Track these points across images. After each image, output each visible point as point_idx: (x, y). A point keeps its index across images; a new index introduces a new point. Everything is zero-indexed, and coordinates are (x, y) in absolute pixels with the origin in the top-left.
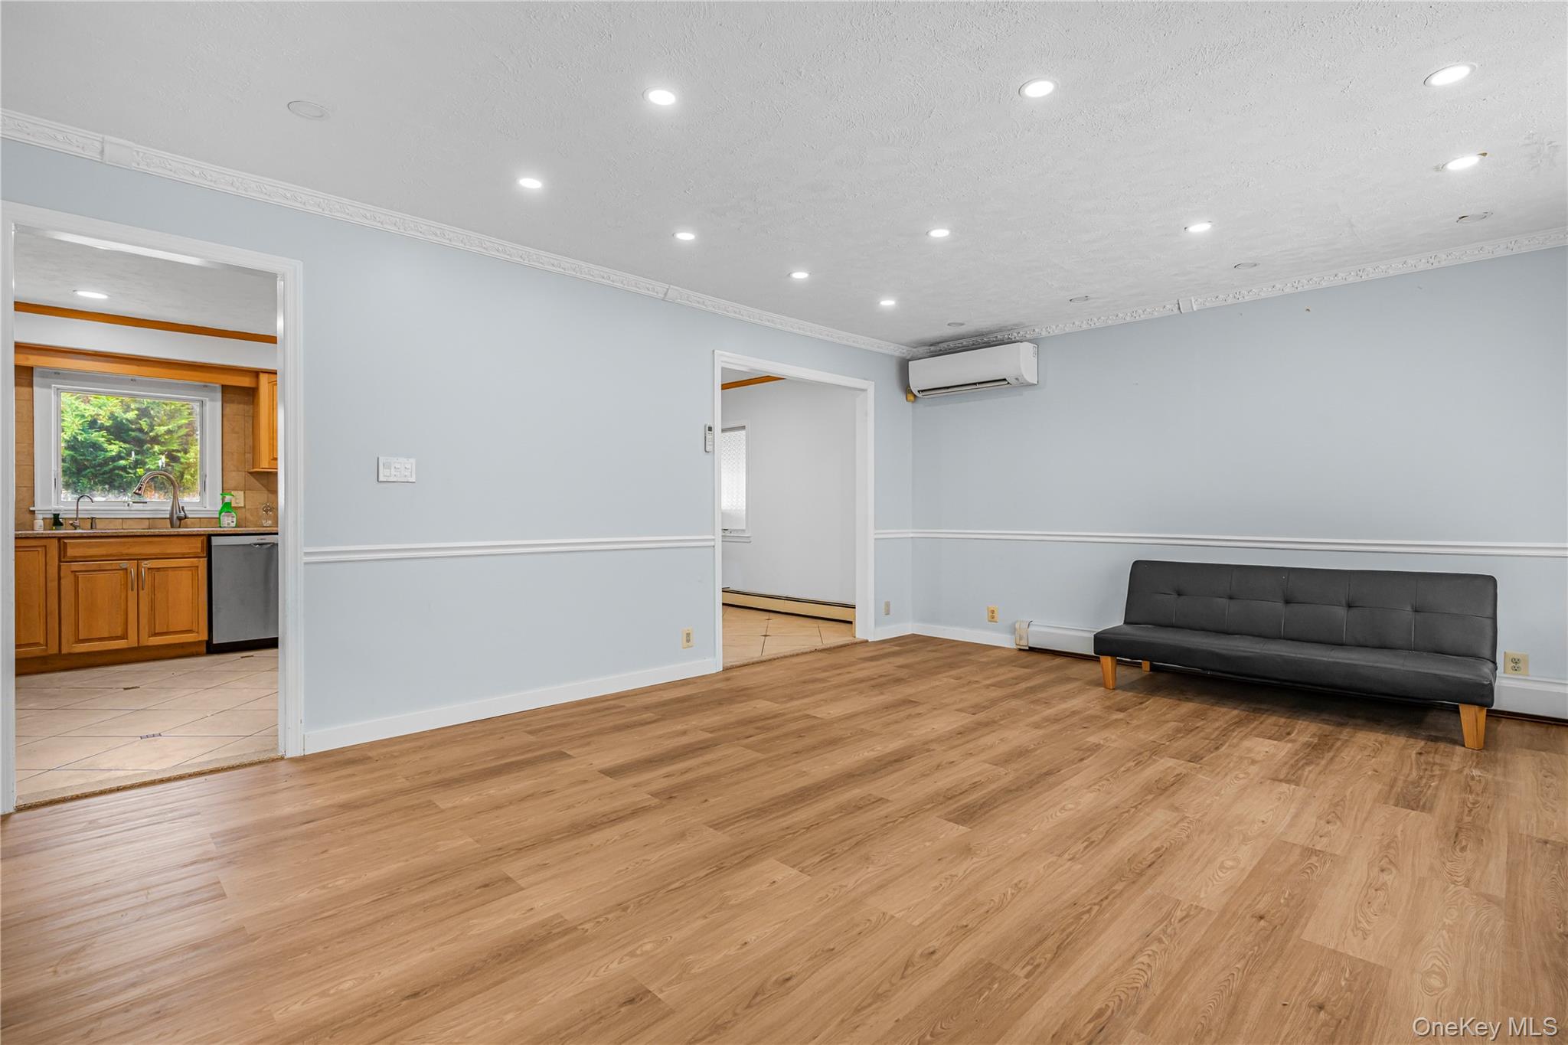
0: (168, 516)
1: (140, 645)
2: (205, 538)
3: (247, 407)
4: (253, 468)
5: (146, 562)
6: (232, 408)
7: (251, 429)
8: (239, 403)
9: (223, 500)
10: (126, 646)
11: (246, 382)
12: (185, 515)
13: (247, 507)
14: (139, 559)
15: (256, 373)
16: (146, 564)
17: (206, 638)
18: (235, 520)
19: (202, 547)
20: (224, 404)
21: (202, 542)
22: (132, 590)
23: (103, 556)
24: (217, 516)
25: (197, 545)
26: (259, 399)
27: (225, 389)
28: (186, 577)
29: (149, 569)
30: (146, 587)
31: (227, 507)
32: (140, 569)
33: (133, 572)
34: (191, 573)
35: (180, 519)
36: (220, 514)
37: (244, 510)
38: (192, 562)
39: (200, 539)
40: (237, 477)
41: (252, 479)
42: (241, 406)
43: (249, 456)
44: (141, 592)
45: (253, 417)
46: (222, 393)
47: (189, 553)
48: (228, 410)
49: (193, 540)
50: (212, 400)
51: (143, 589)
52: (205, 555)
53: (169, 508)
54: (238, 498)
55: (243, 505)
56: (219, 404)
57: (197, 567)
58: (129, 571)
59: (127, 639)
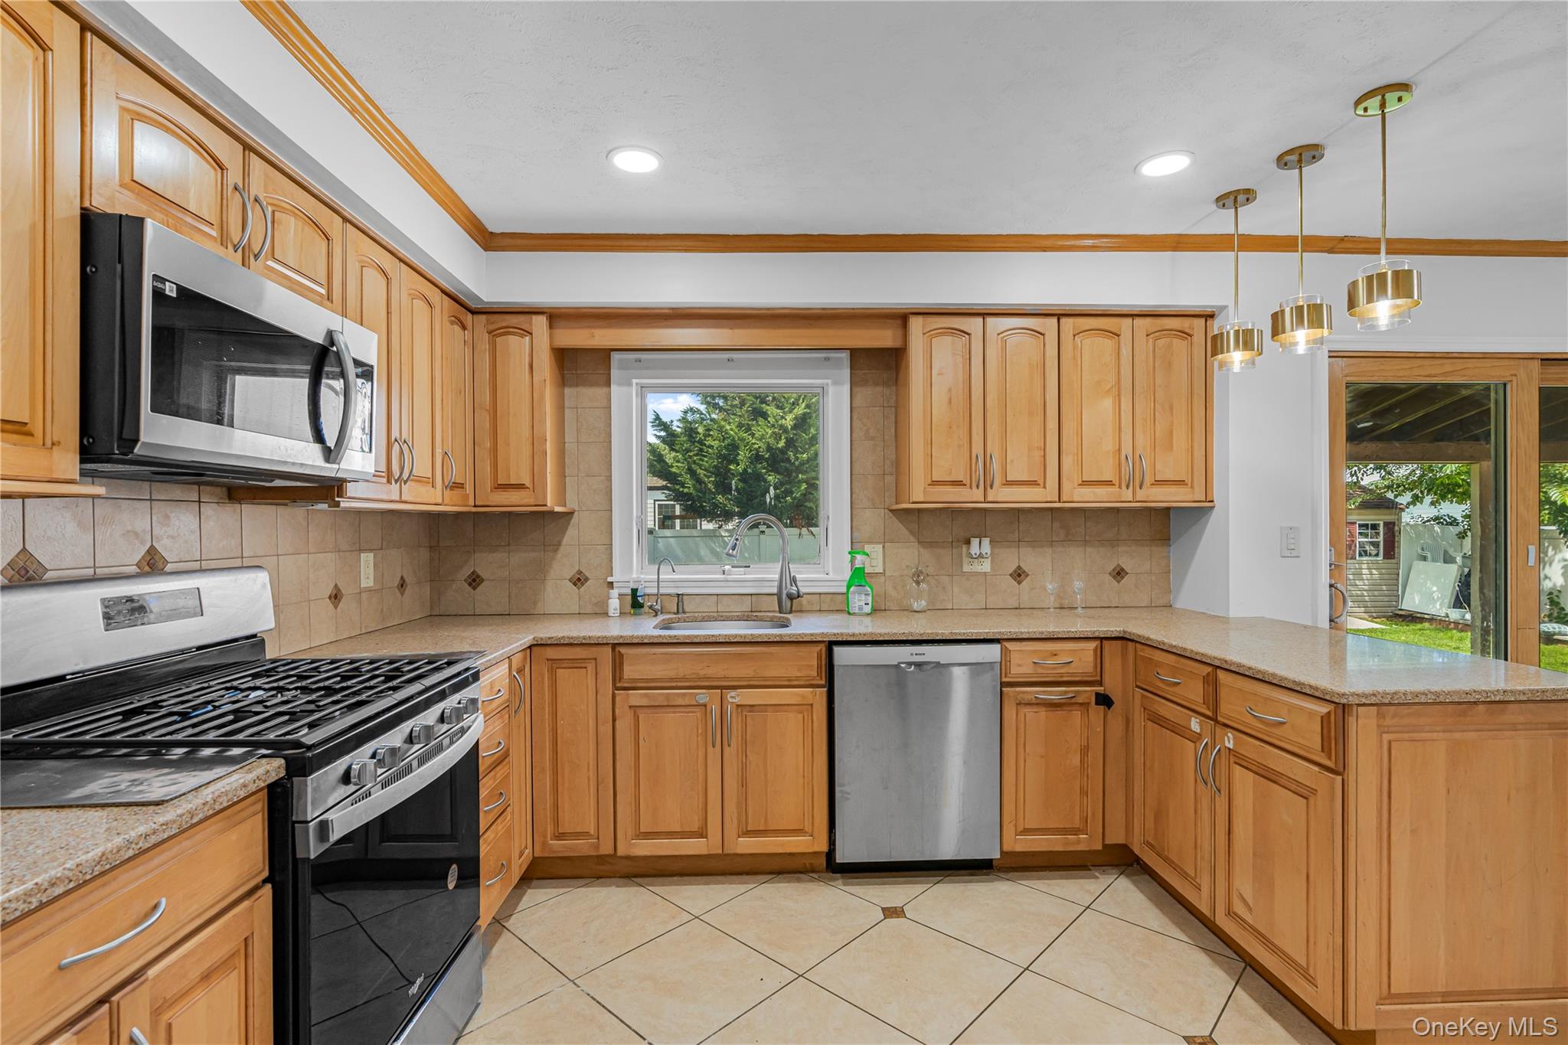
0: (775, 590)
1: (726, 852)
2: (823, 648)
3: (887, 391)
4: (897, 503)
5: (733, 693)
6: (866, 393)
7: (893, 430)
8: (876, 384)
9: (852, 562)
10: (704, 852)
11: (884, 338)
12: (798, 592)
13: (887, 575)
14: (724, 687)
15: (901, 318)
16: (734, 697)
17: (824, 847)
18: (870, 598)
19: (819, 667)
20: (855, 390)
21: (819, 658)
22: (714, 747)
23: (672, 680)
24: (844, 590)
25: (809, 662)
26: (907, 367)
27: (856, 354)
28: (792, 722)
29: (737, 706)
30: (734, 743)
31: (859, 576)
32: (724, 707)
33: (715, 708)
34: (800, 716)
35: (791, 597)
36: (848, 588)
37: (883, 578)
38: (803, 696)
39: (817, 648)
40: (874, 519)
41: (896, 524)
42: (879, 389)
43: (890, 480)
44: (726, 749)
45: (896, 408)
46: (852, 368)
47: (798, 678)
48: (858, 402)
49: (804, 650)
50: (835, 383)
51: (729, 746)
52: (823, 682)
53: (777, 576)
54: (874, 558)
55: (882, 571)
56: (847, 388)
57: (812, 705)
58: (708, 707)
59: (706, 837)
